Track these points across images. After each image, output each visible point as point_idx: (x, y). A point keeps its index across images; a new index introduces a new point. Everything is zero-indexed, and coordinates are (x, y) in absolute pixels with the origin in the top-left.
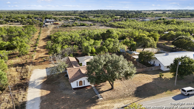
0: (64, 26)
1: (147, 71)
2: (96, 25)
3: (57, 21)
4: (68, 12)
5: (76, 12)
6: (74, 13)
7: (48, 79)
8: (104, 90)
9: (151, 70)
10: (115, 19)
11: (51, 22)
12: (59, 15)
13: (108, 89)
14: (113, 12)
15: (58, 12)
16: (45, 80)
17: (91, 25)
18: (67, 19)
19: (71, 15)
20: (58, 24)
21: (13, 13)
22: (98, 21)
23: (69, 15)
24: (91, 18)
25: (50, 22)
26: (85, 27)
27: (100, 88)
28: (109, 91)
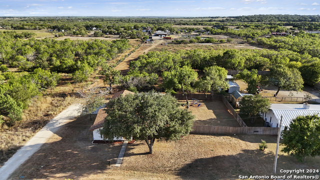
0: (177, 41)
1: (245, 134)
2: (232, 42)
3: (173, 34)
4: (201, 20)
5: (213, 19)
6: (210, 21)
7: (77, 120)
8: (135, 153)
9: (255, 133)
10: (278, 31)
11: (163, 36)
12: (184, 24)
13: (143, 152)
14: (283, 19)
15: (184, 20)
16: (72, 121)
17: (221, 42)
18: (190, 30)
19: (202, 25)
20: (170, 38)
21: (121, 21)
22: (239, 35)
23: (199, 24)
24: (232, 29)
25: (161, 35)
26: (211, 44)
27: (132, 149)
28: (141, 156)
